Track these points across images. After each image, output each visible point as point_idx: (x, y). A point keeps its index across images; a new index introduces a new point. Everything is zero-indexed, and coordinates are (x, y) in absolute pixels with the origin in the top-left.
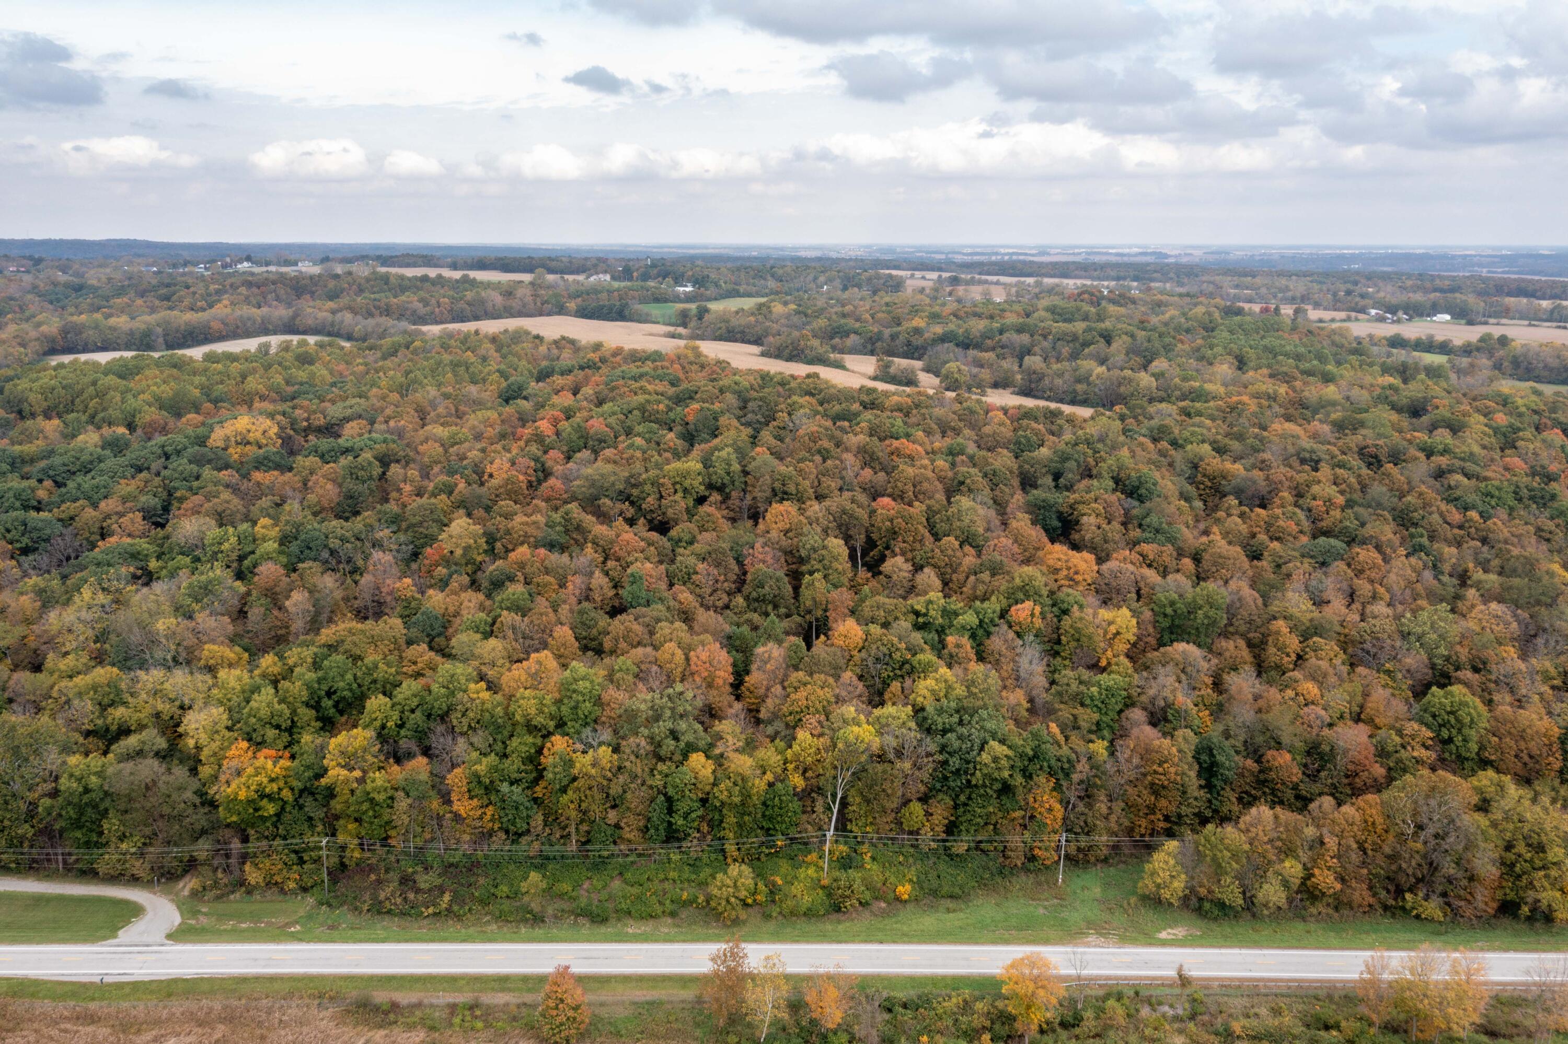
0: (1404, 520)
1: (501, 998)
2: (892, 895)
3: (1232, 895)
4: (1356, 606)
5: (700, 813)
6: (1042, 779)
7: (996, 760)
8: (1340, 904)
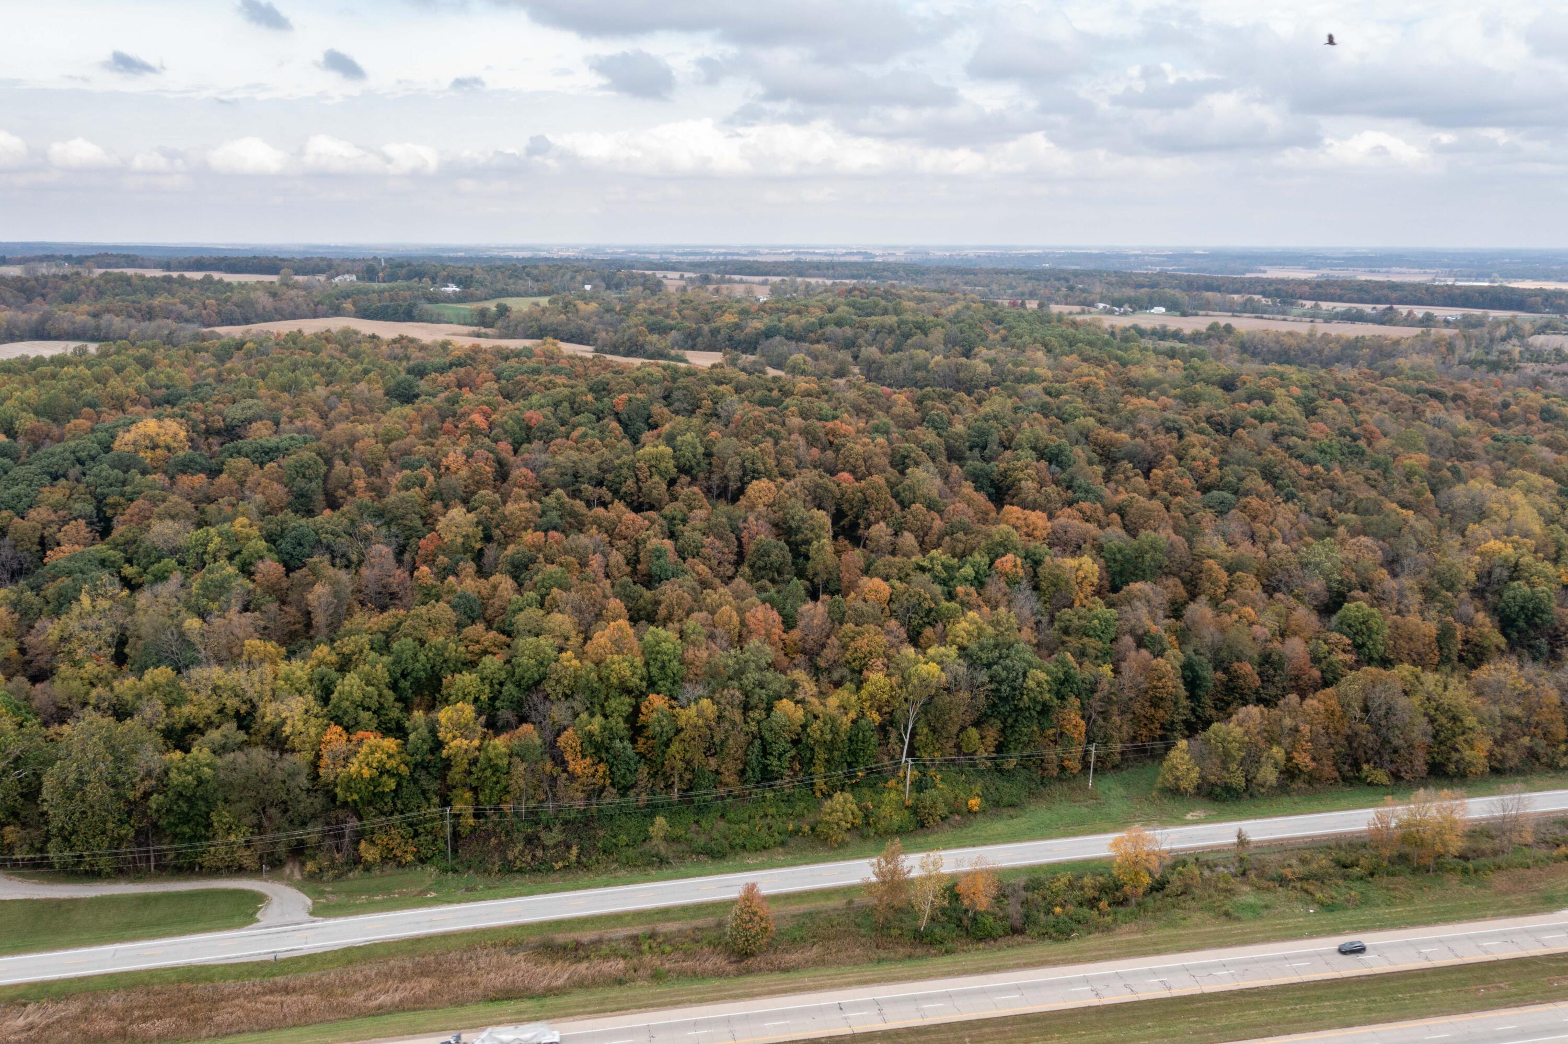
0: (1269, 475)
1: (670, 927)
2: (964, 809)
3: (1238, 780)
4: (1260, 545)
5: (793, 752)
6: (1072, 699)
7: (1039, 684)
8: (1313, 779)
